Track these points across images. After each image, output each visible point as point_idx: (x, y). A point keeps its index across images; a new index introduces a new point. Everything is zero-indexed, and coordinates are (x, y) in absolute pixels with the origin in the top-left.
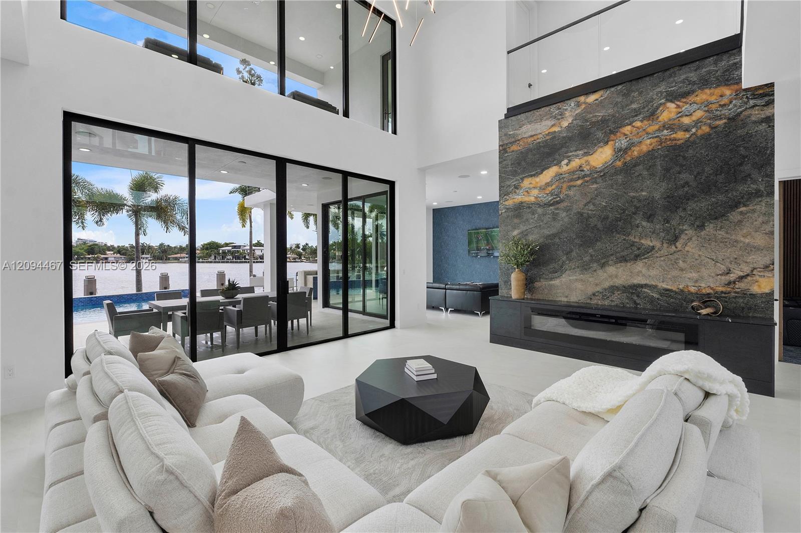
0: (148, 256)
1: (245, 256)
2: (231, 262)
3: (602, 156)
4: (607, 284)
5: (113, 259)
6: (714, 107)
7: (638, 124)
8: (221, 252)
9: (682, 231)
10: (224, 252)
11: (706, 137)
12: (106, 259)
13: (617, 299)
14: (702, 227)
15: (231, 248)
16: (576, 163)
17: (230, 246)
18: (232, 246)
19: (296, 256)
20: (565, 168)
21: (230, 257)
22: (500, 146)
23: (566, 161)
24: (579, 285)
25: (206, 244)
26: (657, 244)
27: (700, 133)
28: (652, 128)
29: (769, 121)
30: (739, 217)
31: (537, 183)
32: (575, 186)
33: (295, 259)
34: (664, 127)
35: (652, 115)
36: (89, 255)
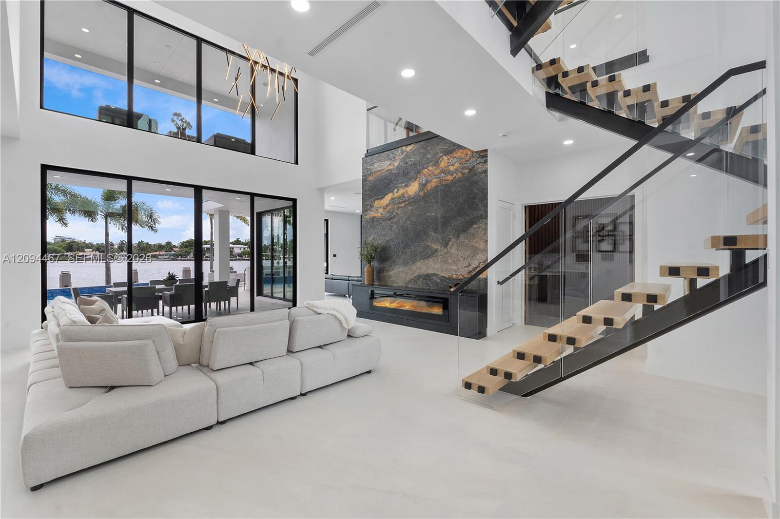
3: (413, 188)
4: (416, 274)
6: (464, 161)
7: (430, 168)
9: (450, 239)
11: (460, 180)
13: (420, 284)
14: (458, 237)
16: (401, 191)
20: (396, 195)
22: (363, 176)
23: (396, 190)
24: (403, 275)
26: (439, 247)
27: (457, 177)
28: (436, 172)
29: (486, 172)
30: (473, 230)
31: (382, 204)
32: (401, 207)
34: (443, 171)
35: (437, 164)
36: (67, 252)
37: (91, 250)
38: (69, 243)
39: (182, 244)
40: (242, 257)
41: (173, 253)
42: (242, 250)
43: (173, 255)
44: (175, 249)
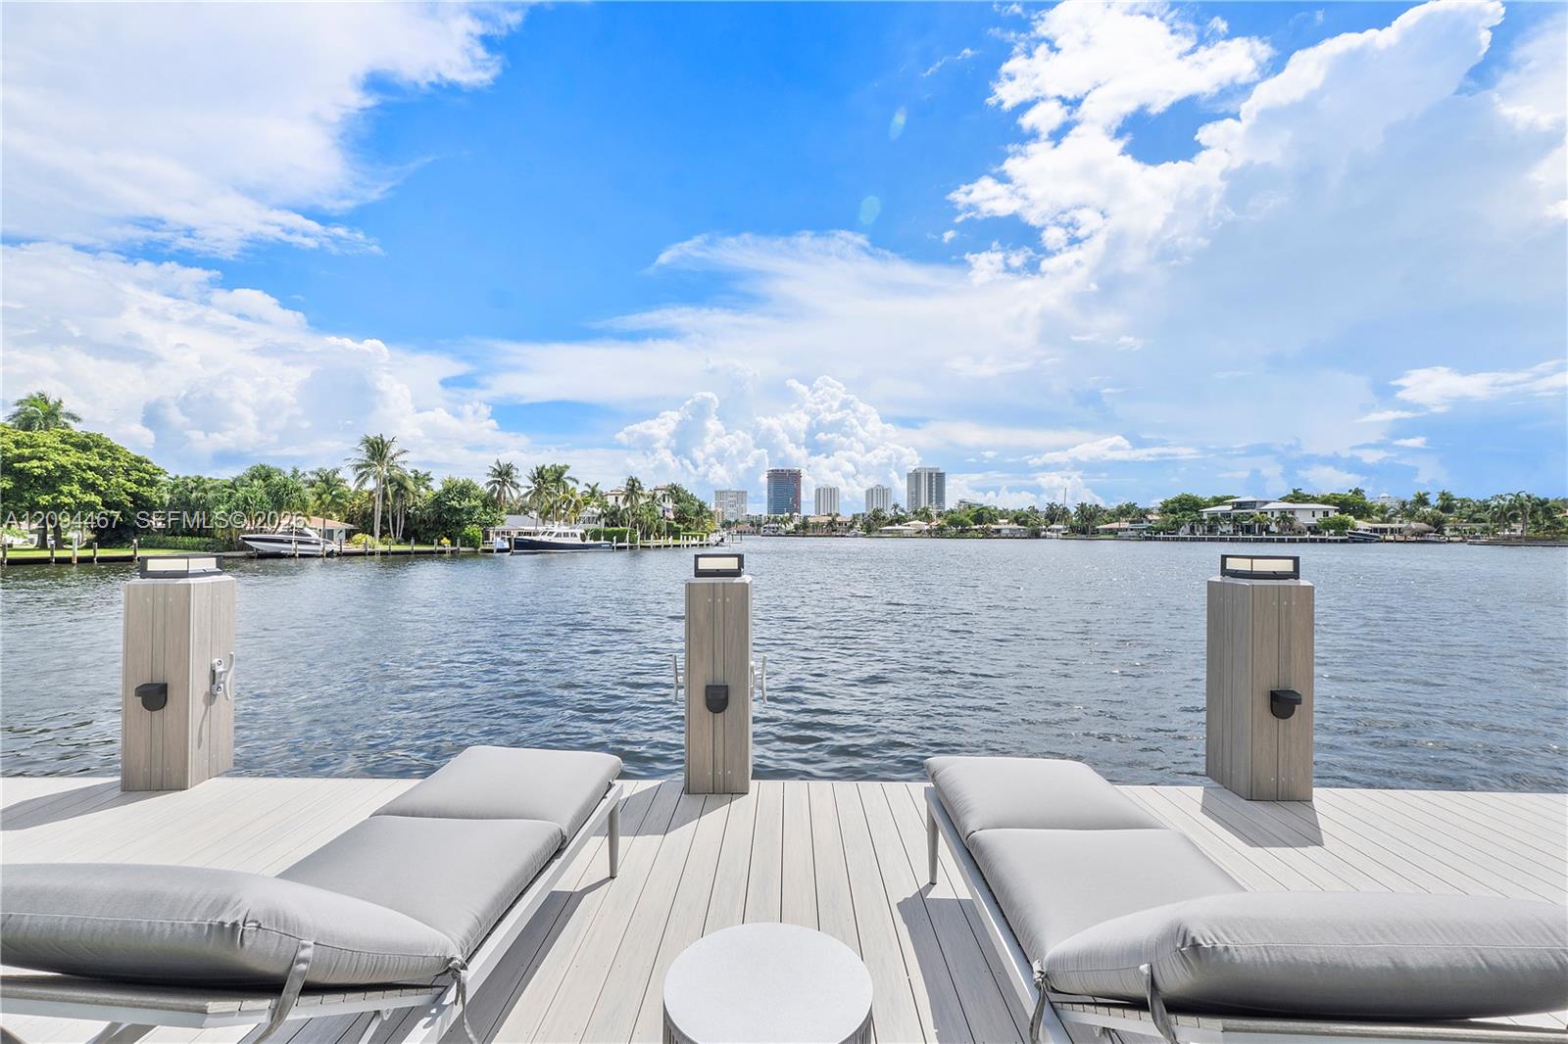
0: (1061, 527)
1: (1268, 526)
2: (1231, 540)
5: (1008, 532)
8: (1205, 517)
10: (1214, 519)
12: (999, 531)
15: (1230, 507)
17: (1226, 504)
18: (1233, 503)
19: (1423, 526)
21: (1227, 528)
25: (1172, 502)
33: (1421, 533)
36: (976, 525)
37: (1006, 521)
38: (978, 511)
39: (1166, 506)
40: (1319, 533)
41: (1146, 524)
42: (1320, 515)
43: (1148, 529)
44: (1150, 517)
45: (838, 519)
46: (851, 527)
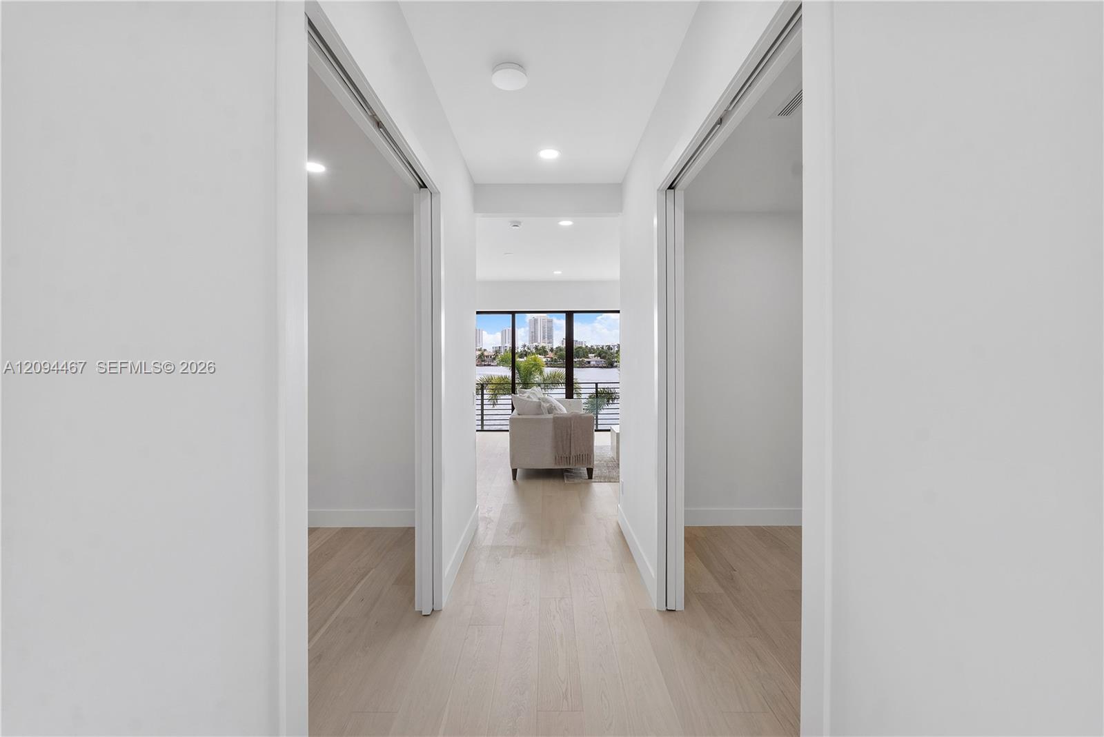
45: (486, 354)
46: (494, 359)
